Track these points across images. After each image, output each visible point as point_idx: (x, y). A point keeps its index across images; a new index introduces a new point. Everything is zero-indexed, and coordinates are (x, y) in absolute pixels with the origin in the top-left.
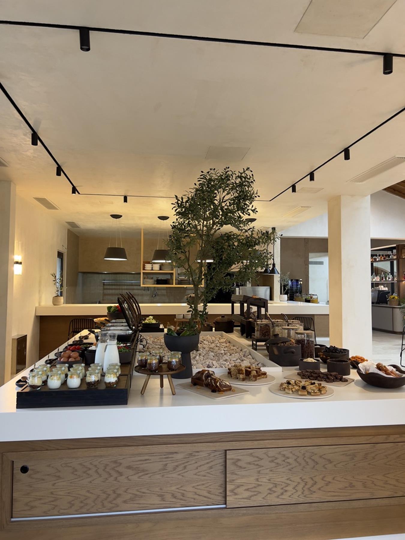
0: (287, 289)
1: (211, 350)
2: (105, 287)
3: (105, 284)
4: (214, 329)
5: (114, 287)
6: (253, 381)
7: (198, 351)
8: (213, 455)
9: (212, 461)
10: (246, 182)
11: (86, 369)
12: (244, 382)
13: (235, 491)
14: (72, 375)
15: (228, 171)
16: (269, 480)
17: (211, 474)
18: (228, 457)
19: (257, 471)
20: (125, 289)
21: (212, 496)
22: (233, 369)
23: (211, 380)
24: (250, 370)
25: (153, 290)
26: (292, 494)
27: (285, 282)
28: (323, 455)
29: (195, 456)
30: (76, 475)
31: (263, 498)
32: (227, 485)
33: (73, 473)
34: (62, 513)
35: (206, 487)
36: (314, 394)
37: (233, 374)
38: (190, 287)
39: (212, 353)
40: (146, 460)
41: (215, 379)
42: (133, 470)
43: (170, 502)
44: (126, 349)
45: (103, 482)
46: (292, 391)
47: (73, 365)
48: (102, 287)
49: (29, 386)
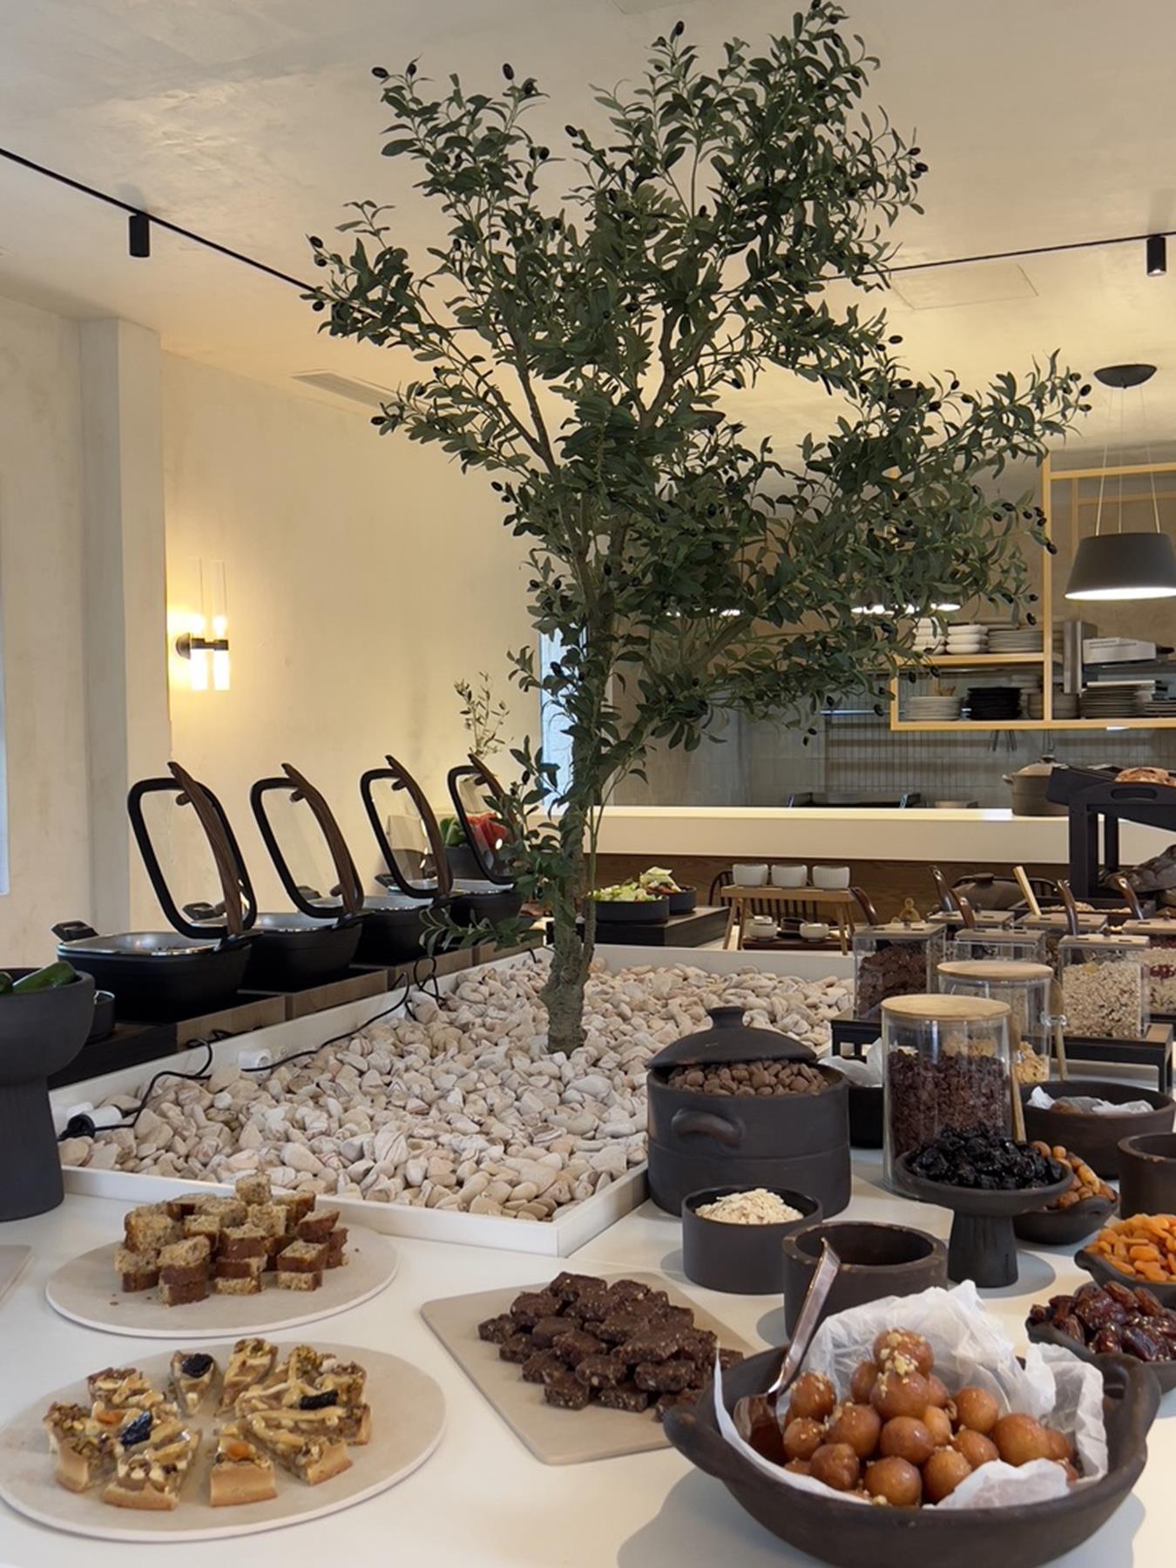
2: (835, 735)
5: (869, 734)
48: (822, 737)
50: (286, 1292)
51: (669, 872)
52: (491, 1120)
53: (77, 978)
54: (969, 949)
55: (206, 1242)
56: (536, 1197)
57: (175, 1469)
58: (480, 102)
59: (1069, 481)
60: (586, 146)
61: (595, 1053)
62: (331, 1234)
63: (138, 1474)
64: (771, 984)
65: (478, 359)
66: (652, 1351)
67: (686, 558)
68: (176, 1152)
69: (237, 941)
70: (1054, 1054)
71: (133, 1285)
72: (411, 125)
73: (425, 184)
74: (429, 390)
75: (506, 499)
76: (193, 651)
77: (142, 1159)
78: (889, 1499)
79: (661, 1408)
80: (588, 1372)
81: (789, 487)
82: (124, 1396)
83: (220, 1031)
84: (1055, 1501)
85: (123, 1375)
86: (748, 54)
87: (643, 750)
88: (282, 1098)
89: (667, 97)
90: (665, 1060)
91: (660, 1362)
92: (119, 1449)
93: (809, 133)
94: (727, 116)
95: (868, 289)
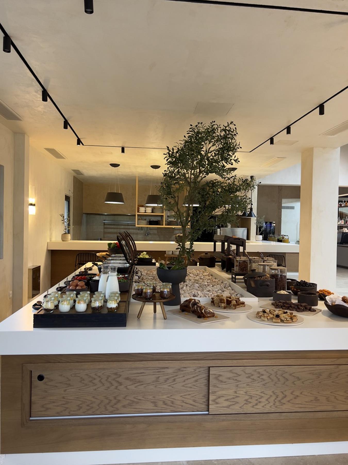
0: (262, 230)
1: (196, 281)
2: (106, 226)
3: (106, 223)
4: (198, 263)
5: (113, 227)
6: (233, 309)
7: (185, 282)
8: (198, 370)
9: (197, 376)
10: (230, 135)
11: (91, 296)
12: (225, 310)
13: (216, 401)
14: (79, 301)
15: (214, 125)
16: (246, 393)
17: (196, 386)
18: (211, 373)
19: (236, 385)
20: (122, 228)
21: (196, 404)
22: (216, 298)
23: (197, 307)
24: (230, 299)
25: (146, 229)
26: (265, 405)
27: (261, 224)
28: (293, 373)
29: (182, 371)
30: (84, 383)
31: (240, 407)
32: (210, 396)
33: (81, 382)
34: (72, 414)
35: (192, 397)
36: (286, 322)
37: (216, 303)
38: (177, 228)
39: (197, 284)
40: (141, 373)
41: (201, 307)
42: (131, 381)
43: (162, 407)
44: (124, 279)
45: (106, 390)
46: (267, 319)
47: (80, 293)
48: (103, 227)
49: (44, 309)
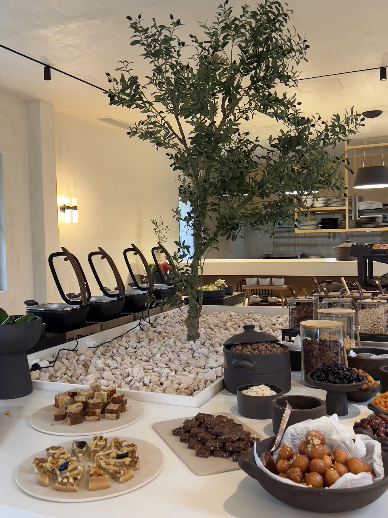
2: (277, 235)
5: (287, 234)
50: (108, 421)
51: (225, 281)
52: (170, 363)
53: (36, 319)
54: (327, 305)
55: (82, 404)
56: (187, 388)
57: (77, 479)
58: (163, 27)
59: (353, 149)
60: (196, 41)
61: (203, 341)
62: (122, 401)
63: (65, 480)
64: (260, 317)
65: (162, 112)
66: (231, 438)
67: (232, 177)
68: (68, 375)
69: (85, 305)
70: (356, 339)
71: (58, 419)
72: (140, 36)
73: (144, 55)
74: (145, 123)
75: (171, 158)
76: (66, 210)
77: (57, 378)
78: (313, 486)
79: (234, 457)
80: (210, 445)
81: (265, 153)
82: (58, 455)
83: (80, 335)
84: (369, 486)
85: (58, 448)
86: (250, 10)
87: (217, 241)
88: (101, 357)
89: (223, 24)
90: (229, 343)
91: (233, 442)
92: (58, 472)
93: (270, 35)
94: (243, 30)
95: (290, 87)
